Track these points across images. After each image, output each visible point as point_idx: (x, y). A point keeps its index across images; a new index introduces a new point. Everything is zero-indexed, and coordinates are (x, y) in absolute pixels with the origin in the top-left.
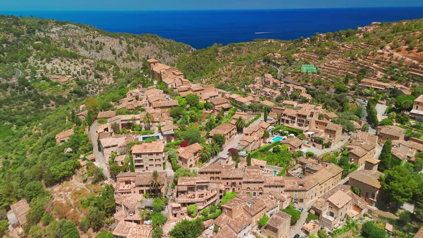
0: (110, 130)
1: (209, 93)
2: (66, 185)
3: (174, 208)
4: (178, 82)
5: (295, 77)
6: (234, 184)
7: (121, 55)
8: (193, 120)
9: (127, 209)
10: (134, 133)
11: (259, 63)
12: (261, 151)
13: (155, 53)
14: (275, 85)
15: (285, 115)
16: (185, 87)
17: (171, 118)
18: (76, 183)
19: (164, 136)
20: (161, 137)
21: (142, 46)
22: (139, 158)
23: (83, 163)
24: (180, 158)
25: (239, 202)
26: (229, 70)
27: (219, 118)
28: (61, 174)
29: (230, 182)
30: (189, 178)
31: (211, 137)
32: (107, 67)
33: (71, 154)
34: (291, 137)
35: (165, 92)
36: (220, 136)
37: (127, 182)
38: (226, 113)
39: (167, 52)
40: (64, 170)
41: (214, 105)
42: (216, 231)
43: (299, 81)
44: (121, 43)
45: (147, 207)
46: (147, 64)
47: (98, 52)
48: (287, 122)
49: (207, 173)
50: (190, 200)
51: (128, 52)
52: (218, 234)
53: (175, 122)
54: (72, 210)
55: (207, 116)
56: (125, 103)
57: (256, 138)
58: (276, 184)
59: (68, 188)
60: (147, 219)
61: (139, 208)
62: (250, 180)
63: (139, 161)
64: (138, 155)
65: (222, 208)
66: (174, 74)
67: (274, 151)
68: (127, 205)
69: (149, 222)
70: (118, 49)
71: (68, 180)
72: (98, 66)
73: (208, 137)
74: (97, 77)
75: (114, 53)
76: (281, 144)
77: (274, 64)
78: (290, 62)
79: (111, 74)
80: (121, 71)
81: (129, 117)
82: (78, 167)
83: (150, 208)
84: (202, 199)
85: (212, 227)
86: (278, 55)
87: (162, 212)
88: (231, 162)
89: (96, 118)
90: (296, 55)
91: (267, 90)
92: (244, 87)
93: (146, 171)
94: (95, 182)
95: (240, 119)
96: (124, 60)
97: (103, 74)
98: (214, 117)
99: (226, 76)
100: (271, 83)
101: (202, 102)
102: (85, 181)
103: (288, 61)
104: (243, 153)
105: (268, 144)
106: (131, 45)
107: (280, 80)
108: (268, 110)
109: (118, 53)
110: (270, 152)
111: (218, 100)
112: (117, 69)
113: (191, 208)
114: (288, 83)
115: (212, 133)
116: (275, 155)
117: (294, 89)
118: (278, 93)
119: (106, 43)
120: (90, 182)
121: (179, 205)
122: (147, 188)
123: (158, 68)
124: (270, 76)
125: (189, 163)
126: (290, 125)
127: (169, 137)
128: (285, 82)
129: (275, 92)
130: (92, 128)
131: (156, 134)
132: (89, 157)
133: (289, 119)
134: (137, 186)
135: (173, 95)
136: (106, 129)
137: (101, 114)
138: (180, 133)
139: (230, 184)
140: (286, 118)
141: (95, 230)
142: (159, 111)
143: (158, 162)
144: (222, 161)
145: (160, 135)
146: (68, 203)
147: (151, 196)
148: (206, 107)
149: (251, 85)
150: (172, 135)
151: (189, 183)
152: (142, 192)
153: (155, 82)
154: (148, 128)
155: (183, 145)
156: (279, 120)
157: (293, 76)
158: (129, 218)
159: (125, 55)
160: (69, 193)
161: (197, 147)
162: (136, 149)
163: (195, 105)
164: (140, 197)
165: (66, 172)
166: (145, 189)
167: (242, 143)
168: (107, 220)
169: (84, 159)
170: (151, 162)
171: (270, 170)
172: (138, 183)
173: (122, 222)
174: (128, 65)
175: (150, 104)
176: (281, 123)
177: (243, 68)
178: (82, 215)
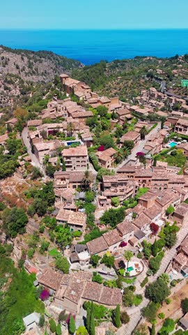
0: (40, 137)
1: (114, 105)
2: (11, 180)
3: (101, 200)
4: (88, 96)
5: (176, 91)
6: (144, 181)
7: (23, 69)
8: (104, 128)
9: (65, 200)
10: (59, 139)
11: (144, 78)
12: (161, 154)
13: (52, 68)
14: (159, 97)
15: (179, 124)
16: (93, 99)
17: (88, 127)
18: (17, 178)
19: (84, 142)
20: (82, 143)
21: (41, 62)
22: (68, 160)
23: (21, 163)
24: (100, 160)
25: (152, 196)
26: (118, 84)
27: (125, 127)
28: (5, 172)
29: (141, 179)
30: (111, 177)
31: (122, 143)
32: (13, 80)
33: (10, 156)
34: (183, 143)
35: (78, 104)
36: (130, 142)
37: (63, 179)
38: (130, 122)
39: (61, 67)
40: (7, 168)
41: (120, 115)
42: (134, 217)
43: (180, 94)
44: (23, 59)
45: (80, 199)
46: (58, 79)
47: (4, 67)
48: (181, 130)
49: (123, 172)
50: (114, 194)
51: (29, 67)
52: (137, 220)
53: (91, 130)
54: (19, 200)
55: (114, 125)
56: (47, 113)
57: (157, 144)
58: (178, 181)
59: (12, 183)
60: (81, 208)
61: (74, 200)
62: (157, 178)
63: (69, 162)
64: (68, 157)
65: (138, 200)
66: (83, 88)
67: (172, 154)
68: (64, 197)
69: (82, 210)
70: (21, 64)
71: (10, 177)
72: (6, 79)
73: (119, 142)
74: (6, 88)
75: (18, 68)
76: (176, 148)
77: (157, 79)
78: (170, 77)
79: (18, 87)
80: (25, 84)
81: (54, 125)
82: (18, 166)
83: (83, 199)
84: (123, 193)
85: (131, 214)
86: (159, 71)
87: (92, 203)
88: (139, 164)
89: (25, 126)
90: (175, 71)
91: (153, 102)
92: (132, 99)
93: (74, 171)
94: (34, 178)
95: (144, 128)
96: (26, 74)
97: (11, 86)
98: (120, 125)
99: (115, 89)
100: (156, 96)
101: (109, 113)
102: (25, 178)
103: (168, 77)
104: (149, 156)
105: (166, 149)
106: (31, 61)
107: (164, 93)
108: (163, 120)
109: (21, 68)
110: (168, 156)
111: (121, 111)
112: (22, 82)
113: (114, 199)
114: (171, 96)
115: (122, 139)
116: (173, 157)
117: (176, 101)
118: (162, 105)
119: (10, 59)
120: (29, 178)
121: (106, 198)
122: (79, 184)
123: (69, 82)
124: (154, 90)
125: (107, 164)
126: (182, 133)
127: (88, 143)
128: (168, 95)
129: (160, 104)
130: (23, 134)
131: (77, 140)
132: (26, 158)
133: (182, 128)
134: (70, 182)
135: (87, 107)
136: (37, 136)
137: (29, 123)
138: (97, 139)
139: (141, 181)
140: (180, 127)
141: (40, 216)
142: (77, 120)
143: (83, 164)
144: (132, 162)
145: (80, 140)
146: (14, 194)
147: (82, 190)
148: (113, 117)
149: (138, 98)
150: (91, 141)
151: (112, 181)
152: (74, 187)
153: (67, 95)
154: (70, 135)
155: (101, 149)
156: (173, 129)
157: (174, 90)
158: (67, 207)
159: (27, 70)
160: (14, 186)
161: (111, 151)
162: (65, 153)
163: (105, 116)
164: (74, 191)
165: (9, 170)
166: (77, 184)
167: (146, 148)
168: (49, 208)
169: (22, 160)
170: (78, 164)
171: (171, 170)
172: (71, 180)
173: (62, 210)
174: (30, 78)
175: (69, 115)
176: (175, 131)
177: (130, 82)
178: (28, 204)
